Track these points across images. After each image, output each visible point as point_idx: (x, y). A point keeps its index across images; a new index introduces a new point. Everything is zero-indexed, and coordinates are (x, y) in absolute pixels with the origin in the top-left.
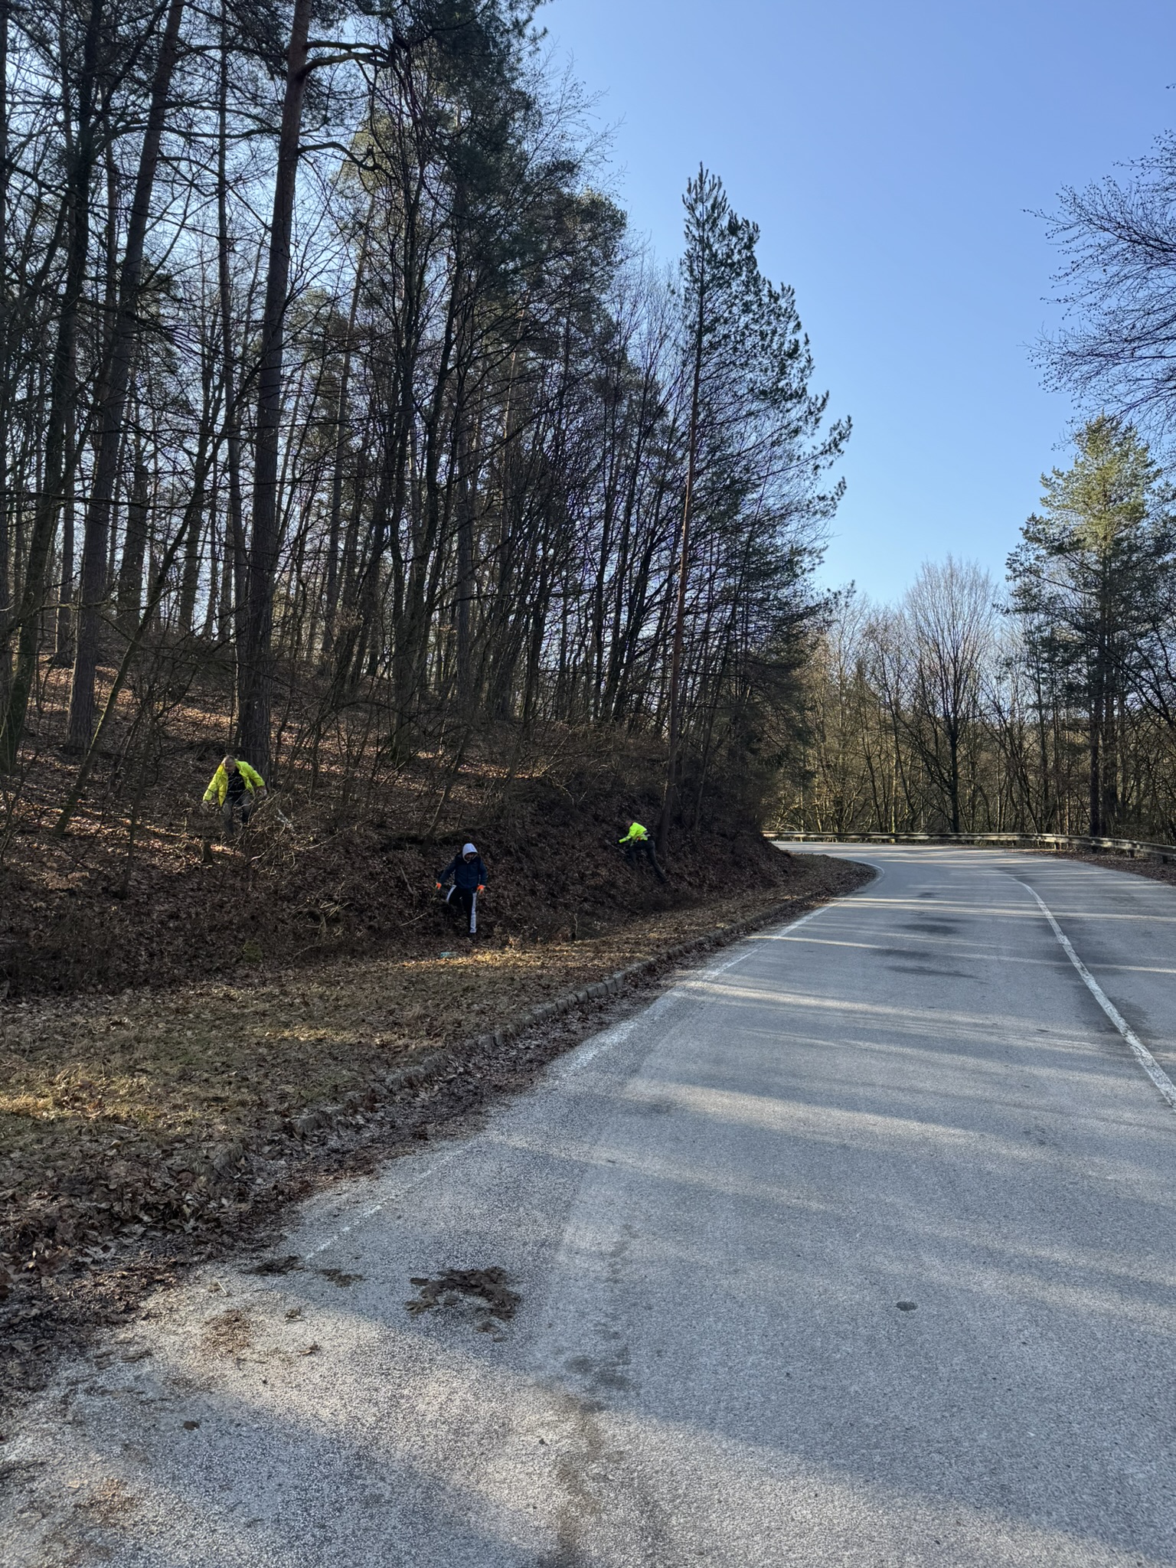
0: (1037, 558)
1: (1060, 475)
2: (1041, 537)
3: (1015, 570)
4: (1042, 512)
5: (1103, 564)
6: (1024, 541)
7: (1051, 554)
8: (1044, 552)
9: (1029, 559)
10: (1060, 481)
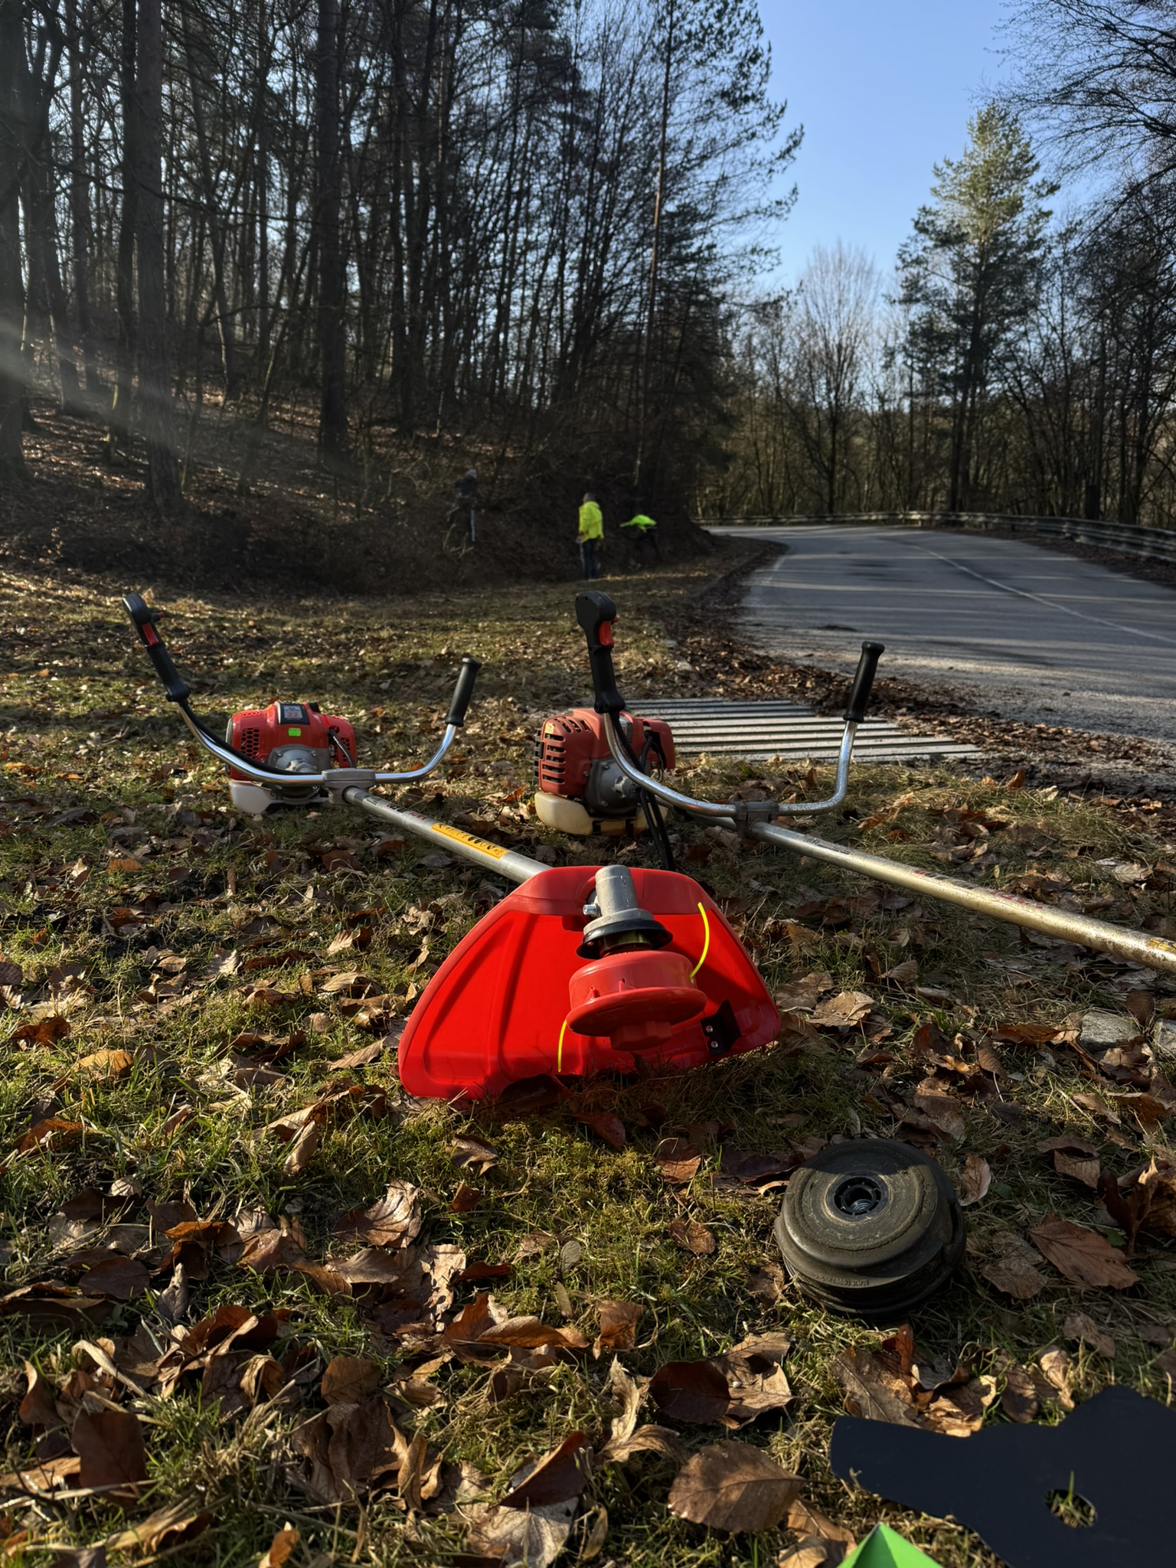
0: (925, 249)
1: (950, 164)
2: (930, 228)
3: (903, 261)
4: (933, 203)
5: (981, 257)
6: (914, 232)
7: (936, 246)
8: (930, 244)
9: (916, 250)
10: (950, 171)
